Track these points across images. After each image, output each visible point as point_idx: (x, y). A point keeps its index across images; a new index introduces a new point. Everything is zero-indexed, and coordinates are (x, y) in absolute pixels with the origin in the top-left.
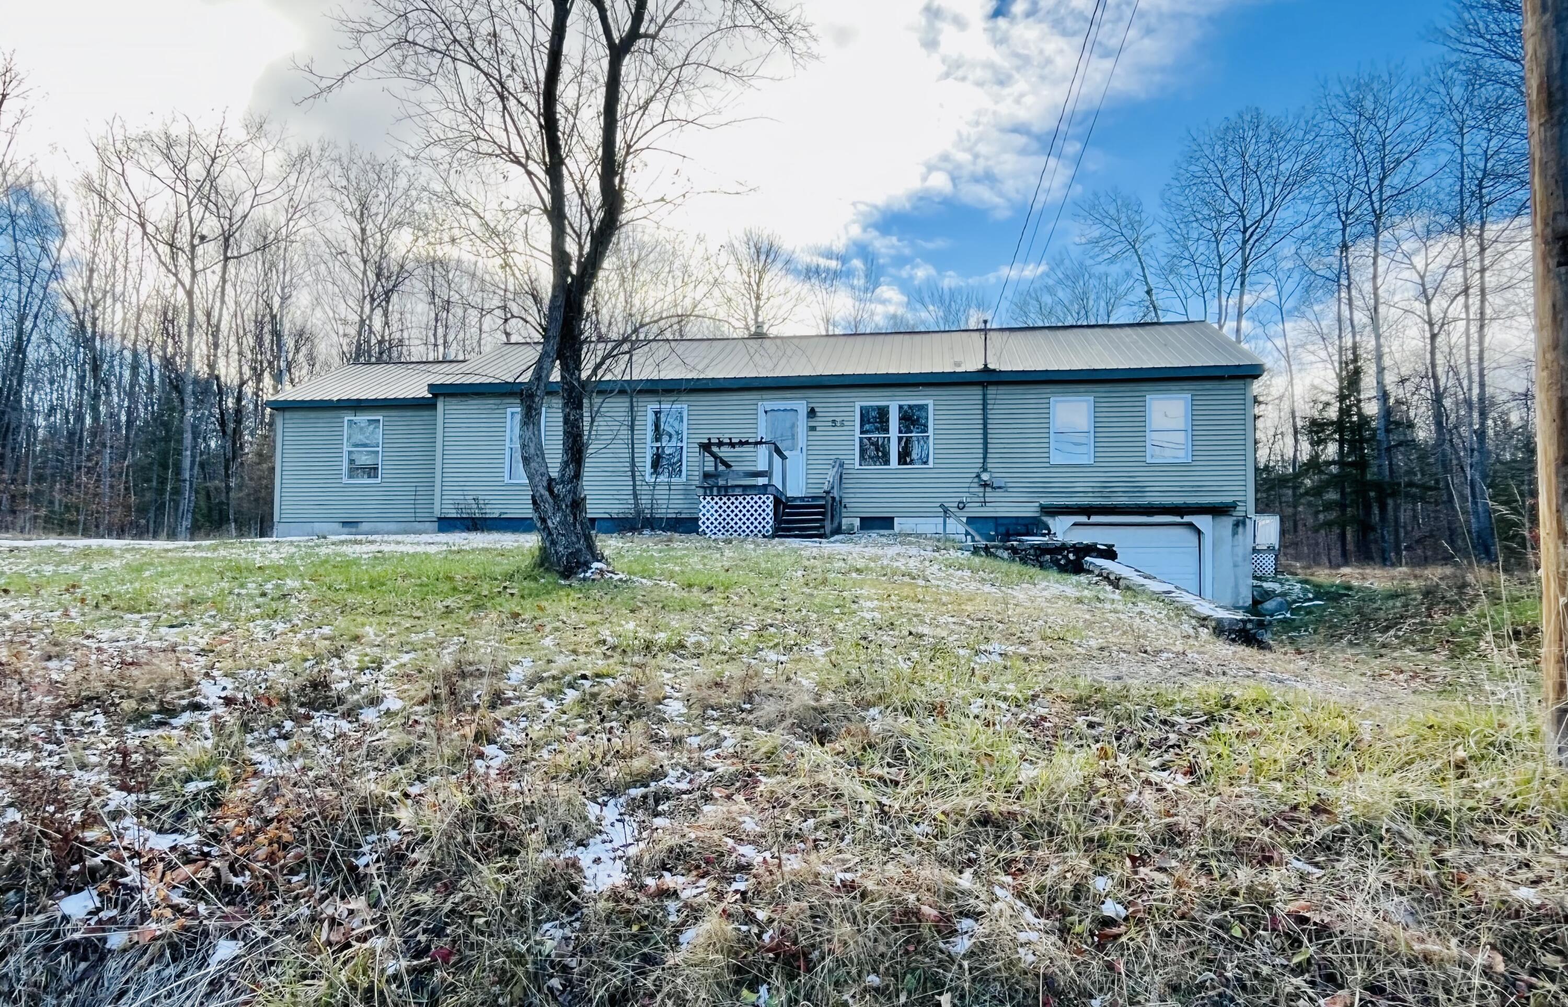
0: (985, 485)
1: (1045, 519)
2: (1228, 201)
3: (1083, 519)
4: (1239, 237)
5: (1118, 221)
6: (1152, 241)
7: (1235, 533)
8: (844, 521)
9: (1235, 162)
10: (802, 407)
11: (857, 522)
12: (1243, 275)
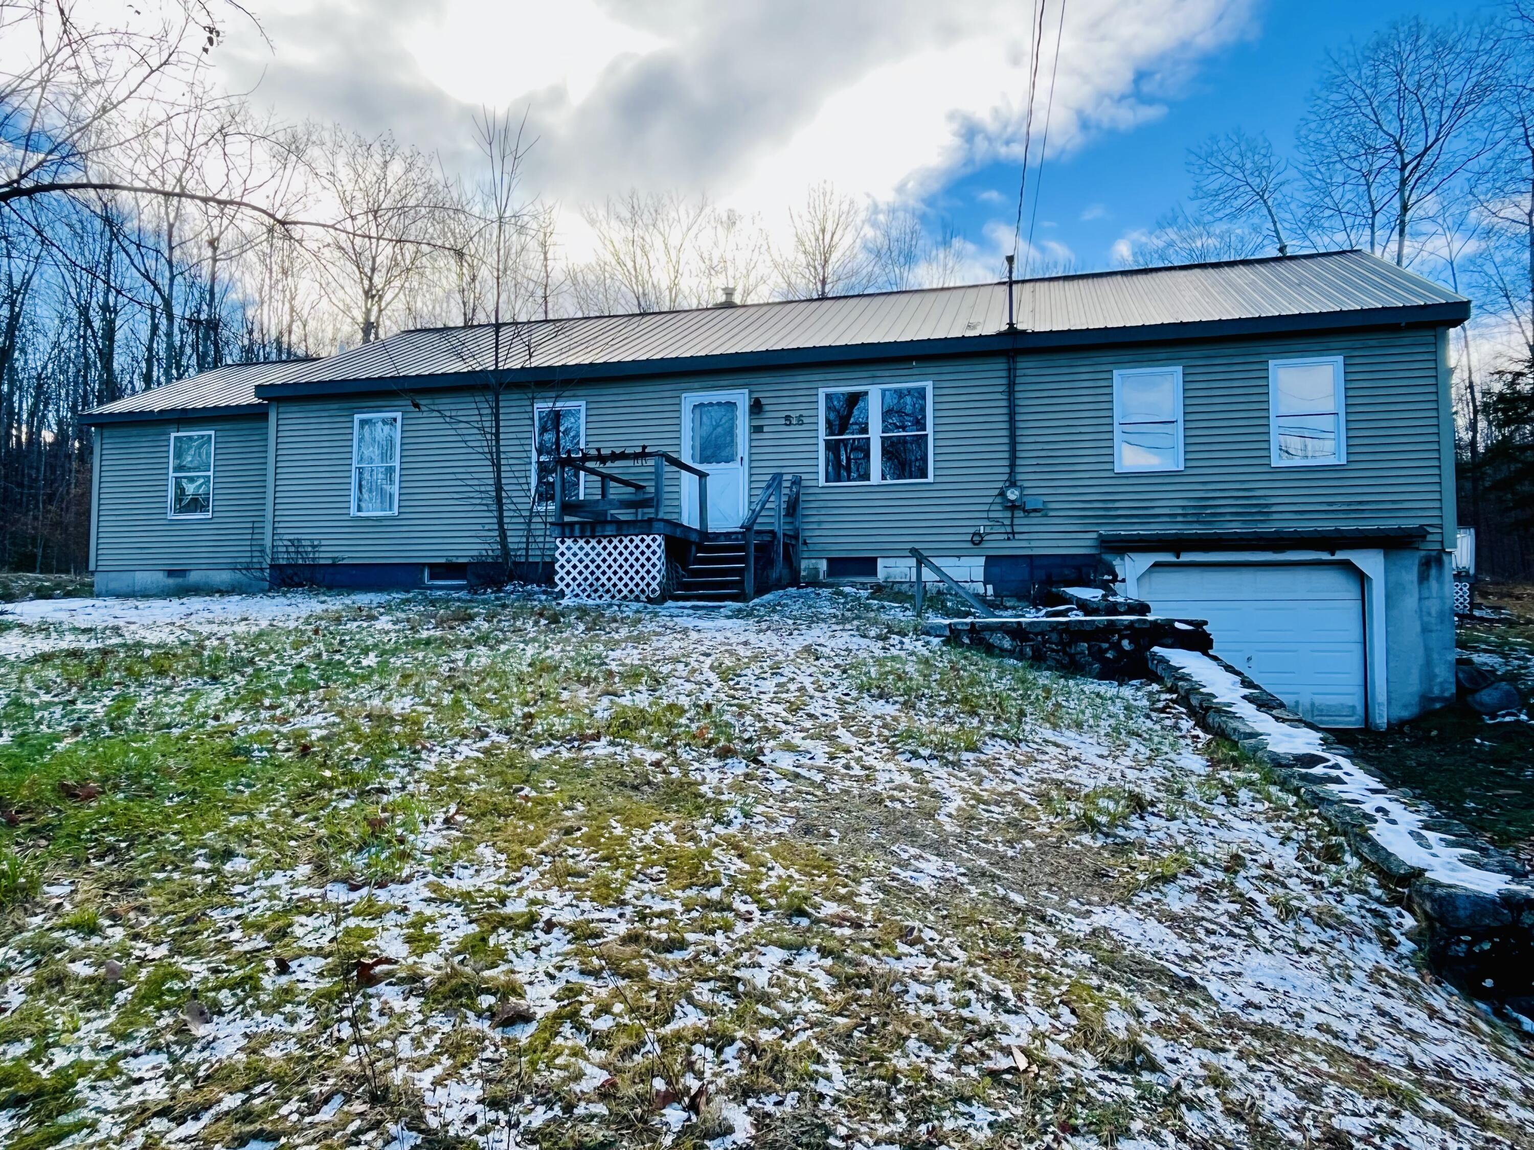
0: (1013, 507)
1: (1107, 557)
2: (1380, 133)
3: (1169, 558)
4: (1396, 177)
5: (1242, 169)
6: (1286, 189)
7: (1423, 578)
8: (804, 564)
9: (1388, 84)
10: (741, 398)
11: (823, 565)
12: (1403, 223)
